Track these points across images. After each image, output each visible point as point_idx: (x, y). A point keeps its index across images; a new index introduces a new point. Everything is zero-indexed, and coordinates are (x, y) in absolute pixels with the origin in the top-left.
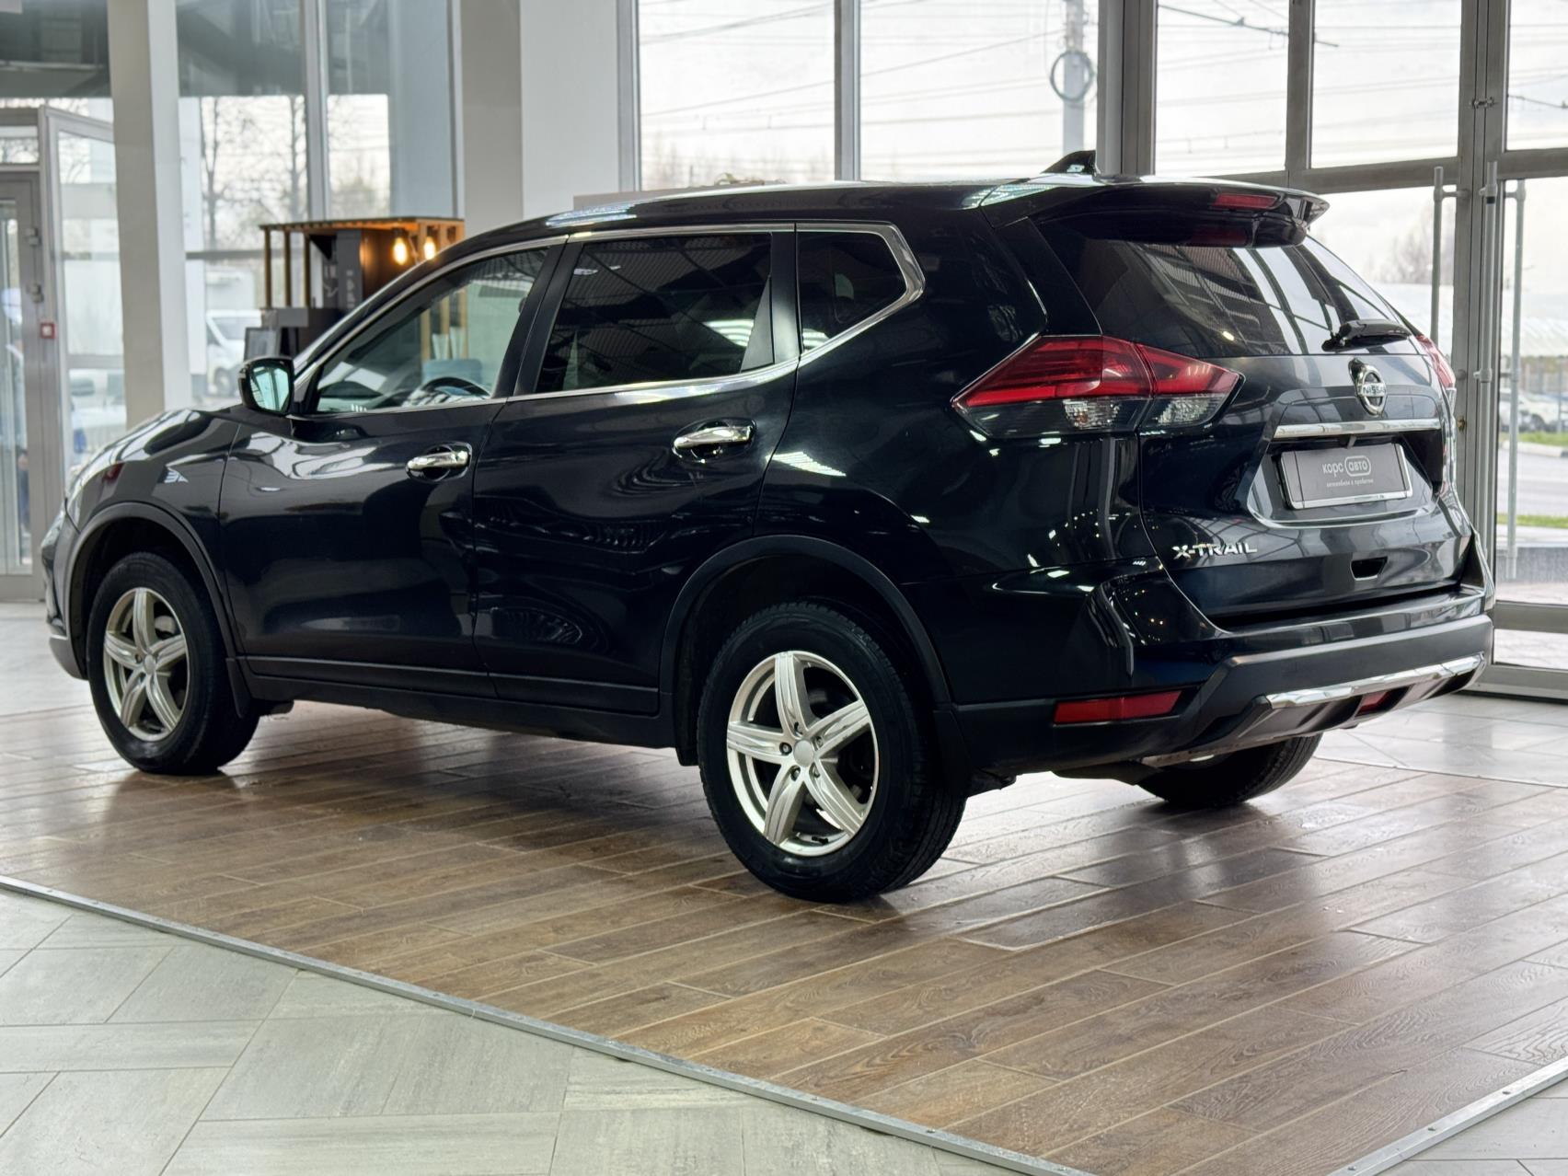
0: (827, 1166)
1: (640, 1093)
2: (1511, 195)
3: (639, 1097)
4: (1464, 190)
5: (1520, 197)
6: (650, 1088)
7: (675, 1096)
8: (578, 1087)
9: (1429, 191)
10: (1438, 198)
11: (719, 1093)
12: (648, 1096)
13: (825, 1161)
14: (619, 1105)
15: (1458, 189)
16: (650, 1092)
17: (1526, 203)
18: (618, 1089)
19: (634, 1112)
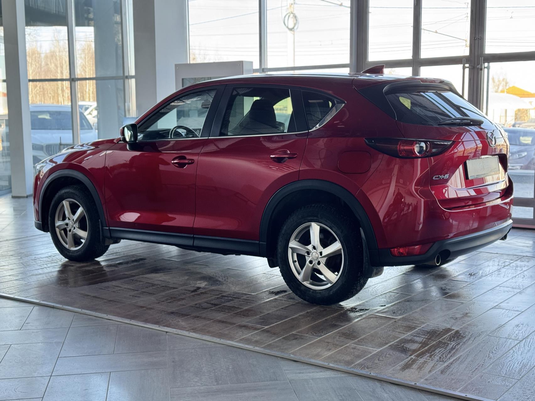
0: (388, 397)
1: (310, 373)
2: (486, 68)
3: (311, 374)
4: (471, 66)
5: (488, 68)
6: (312, 371)
7: (321, 374)
8: (288, 372)
9: (462, 66)
10: (464, 68)
11: (335, 373)
12: (313, 374)
13: (387, 395)
14: (306, 378)
15: (469, 66)
16: (313, 372)
17: (490, 70)
18: (301, 371)
19: (312, 379)
